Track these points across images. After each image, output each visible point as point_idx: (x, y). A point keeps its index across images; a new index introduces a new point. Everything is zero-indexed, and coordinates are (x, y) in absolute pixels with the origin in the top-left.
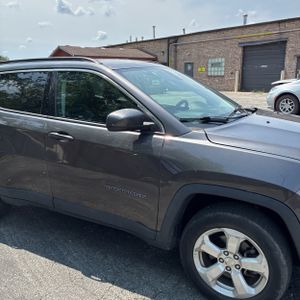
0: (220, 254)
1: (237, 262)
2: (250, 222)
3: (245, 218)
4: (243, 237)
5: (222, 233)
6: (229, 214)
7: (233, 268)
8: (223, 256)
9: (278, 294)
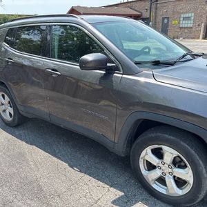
0: (158, 163)
1: (170, 170)
2: (182, 143)
3: (179, 140)
4: (176, 153)
5: (161, 149)
6: (167, 136)
7: (167, 174)
8: (161, 165)
9: (198, 197)
